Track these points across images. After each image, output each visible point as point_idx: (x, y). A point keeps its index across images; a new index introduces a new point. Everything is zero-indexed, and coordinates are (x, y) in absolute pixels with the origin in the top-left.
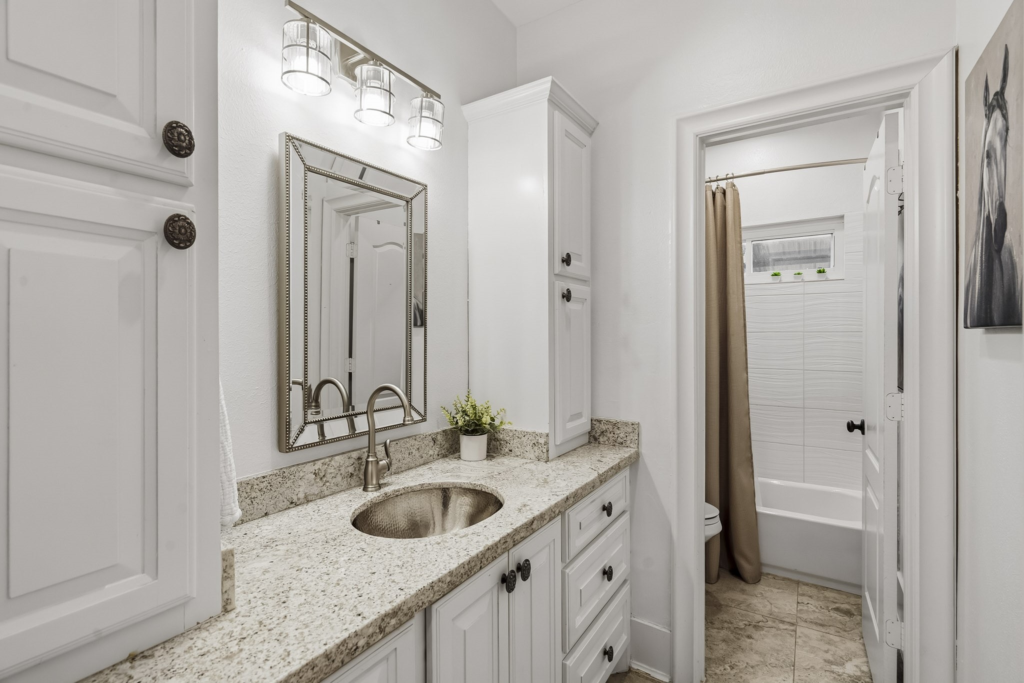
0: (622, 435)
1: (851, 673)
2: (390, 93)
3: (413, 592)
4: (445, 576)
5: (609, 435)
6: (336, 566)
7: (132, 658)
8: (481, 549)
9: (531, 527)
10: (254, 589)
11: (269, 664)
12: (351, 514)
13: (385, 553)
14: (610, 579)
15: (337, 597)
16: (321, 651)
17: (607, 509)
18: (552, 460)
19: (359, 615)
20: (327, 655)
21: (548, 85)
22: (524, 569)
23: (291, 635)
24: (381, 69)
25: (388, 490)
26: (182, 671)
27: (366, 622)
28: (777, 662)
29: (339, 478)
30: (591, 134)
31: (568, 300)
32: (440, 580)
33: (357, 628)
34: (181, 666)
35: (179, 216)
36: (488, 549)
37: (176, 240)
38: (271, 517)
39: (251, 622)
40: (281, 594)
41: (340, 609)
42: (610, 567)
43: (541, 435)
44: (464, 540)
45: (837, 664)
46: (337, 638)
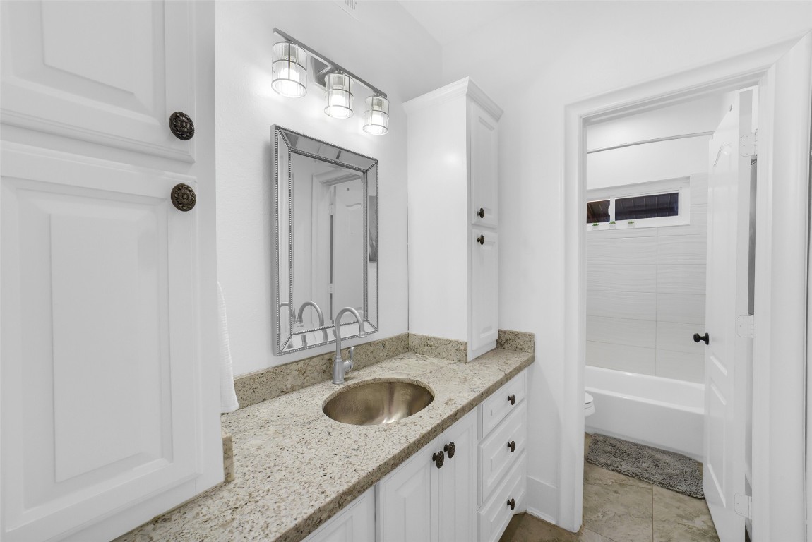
0: (521, 343)
1: (700, 527)
2: (350, 93)
3: (364, 474)
4: (390, 459)
5: (511, 343)
6: (309, 447)
7: (156, 521)
8: (417, 437)
9: (455, 417)
10: (249, 464)
11: (252, 534)
12: (322, 402)
13: (345, 437)
14: (512, 450)
15: (308, 475)
16: (292, 525)
17: (512, 400)
18: (470, 362)
19: (323, 493)
20: (297, 528)
21: (466, 84)
22: (450, 450)
23: (271, 508)
24: (343, 76)
25: (350, 383)
26: (188, 535)
27: (328, 500)
28: (639, 514)
29: (316, 374)
30: (497, 119)
31: (482, 243)
32: (385, 463)
33: (321, 505)
34: (188, 531)
35: (182, 185)
36: (423, 437)
37: (180, 204)
38: (268, 402)
39: (243, 493)
40: (268, 469)
41: (309, 486)
42: (513, 442)
43: (461, 343)
44: (405, 429)
45: (688, 519)
46: (305, 513)
